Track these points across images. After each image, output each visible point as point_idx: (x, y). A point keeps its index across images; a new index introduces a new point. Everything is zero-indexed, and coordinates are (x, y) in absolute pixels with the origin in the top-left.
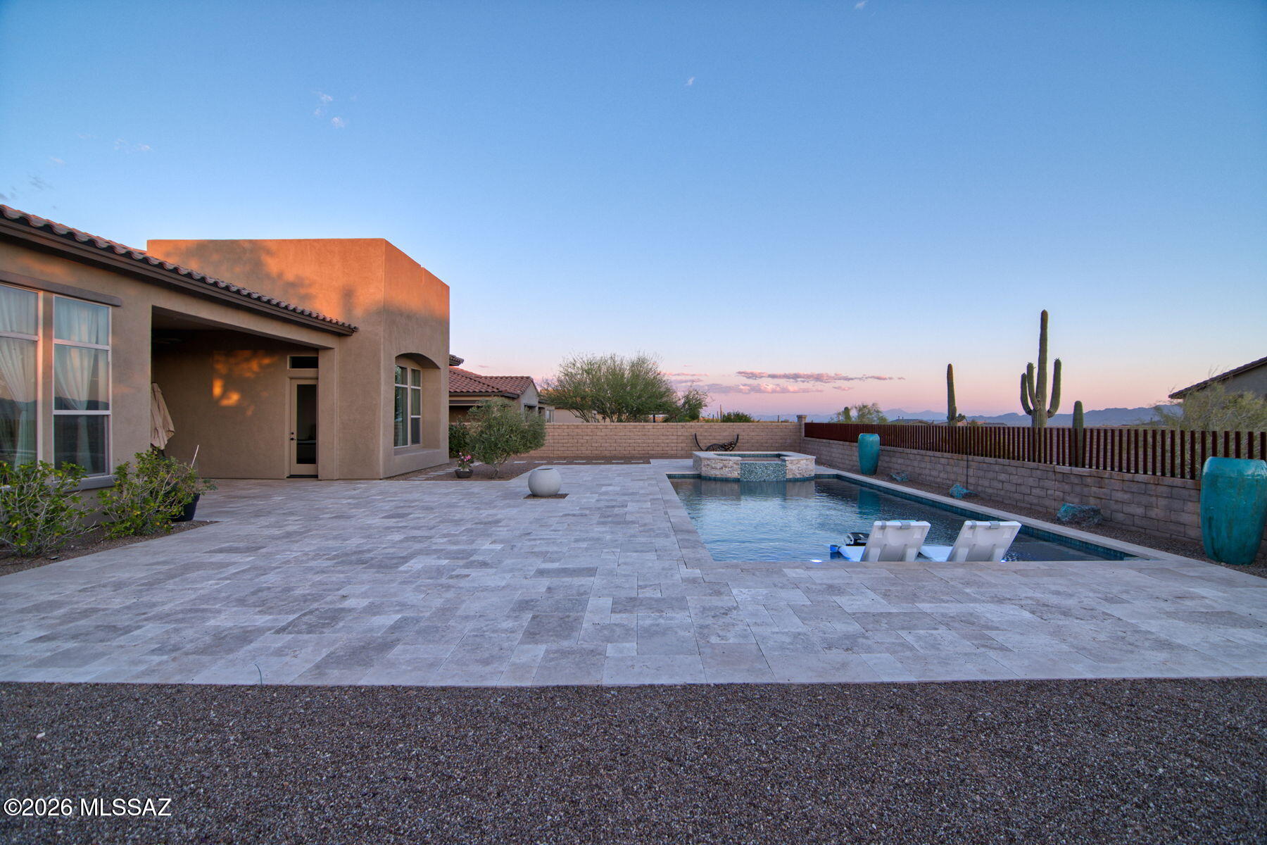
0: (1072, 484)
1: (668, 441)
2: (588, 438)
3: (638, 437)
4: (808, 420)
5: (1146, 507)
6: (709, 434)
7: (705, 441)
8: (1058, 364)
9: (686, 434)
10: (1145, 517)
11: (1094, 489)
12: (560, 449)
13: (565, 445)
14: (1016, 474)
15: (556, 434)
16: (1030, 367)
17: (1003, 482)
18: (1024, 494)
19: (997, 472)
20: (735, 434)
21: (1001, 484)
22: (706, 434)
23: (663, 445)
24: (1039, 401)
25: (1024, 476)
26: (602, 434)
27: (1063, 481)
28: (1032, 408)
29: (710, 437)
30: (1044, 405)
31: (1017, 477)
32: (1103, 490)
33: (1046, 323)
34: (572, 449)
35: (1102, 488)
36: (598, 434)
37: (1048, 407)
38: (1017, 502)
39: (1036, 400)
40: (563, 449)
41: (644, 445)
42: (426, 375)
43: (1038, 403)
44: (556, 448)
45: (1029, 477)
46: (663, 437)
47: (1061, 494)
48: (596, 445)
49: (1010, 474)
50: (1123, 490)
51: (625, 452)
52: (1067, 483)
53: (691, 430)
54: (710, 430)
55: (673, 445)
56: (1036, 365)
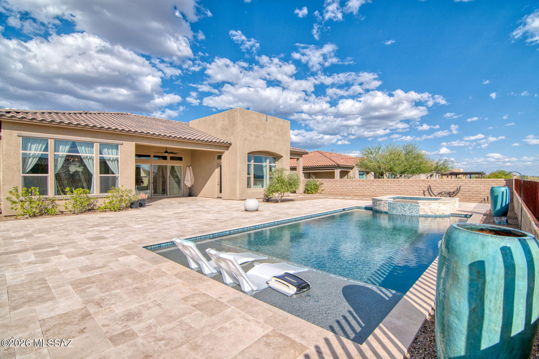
3: (396, 187)
6: (440, 185)
7: (438, 190)
9: (425, 185)
12: (355, 191)
15: (353, 184)
20: (459, 186)
22: (438, 185)
23: (410, 191)
26: (376, 184)
29: (441, 188)
34: (361, 192)
36: (374, 184)
40: (357, 191)
41: (399, 191)
44: (353, 191)
46: (410, 187)
48: (373, 190)
53: (428, 183)
54: (442, 183)
55: (416, 191)
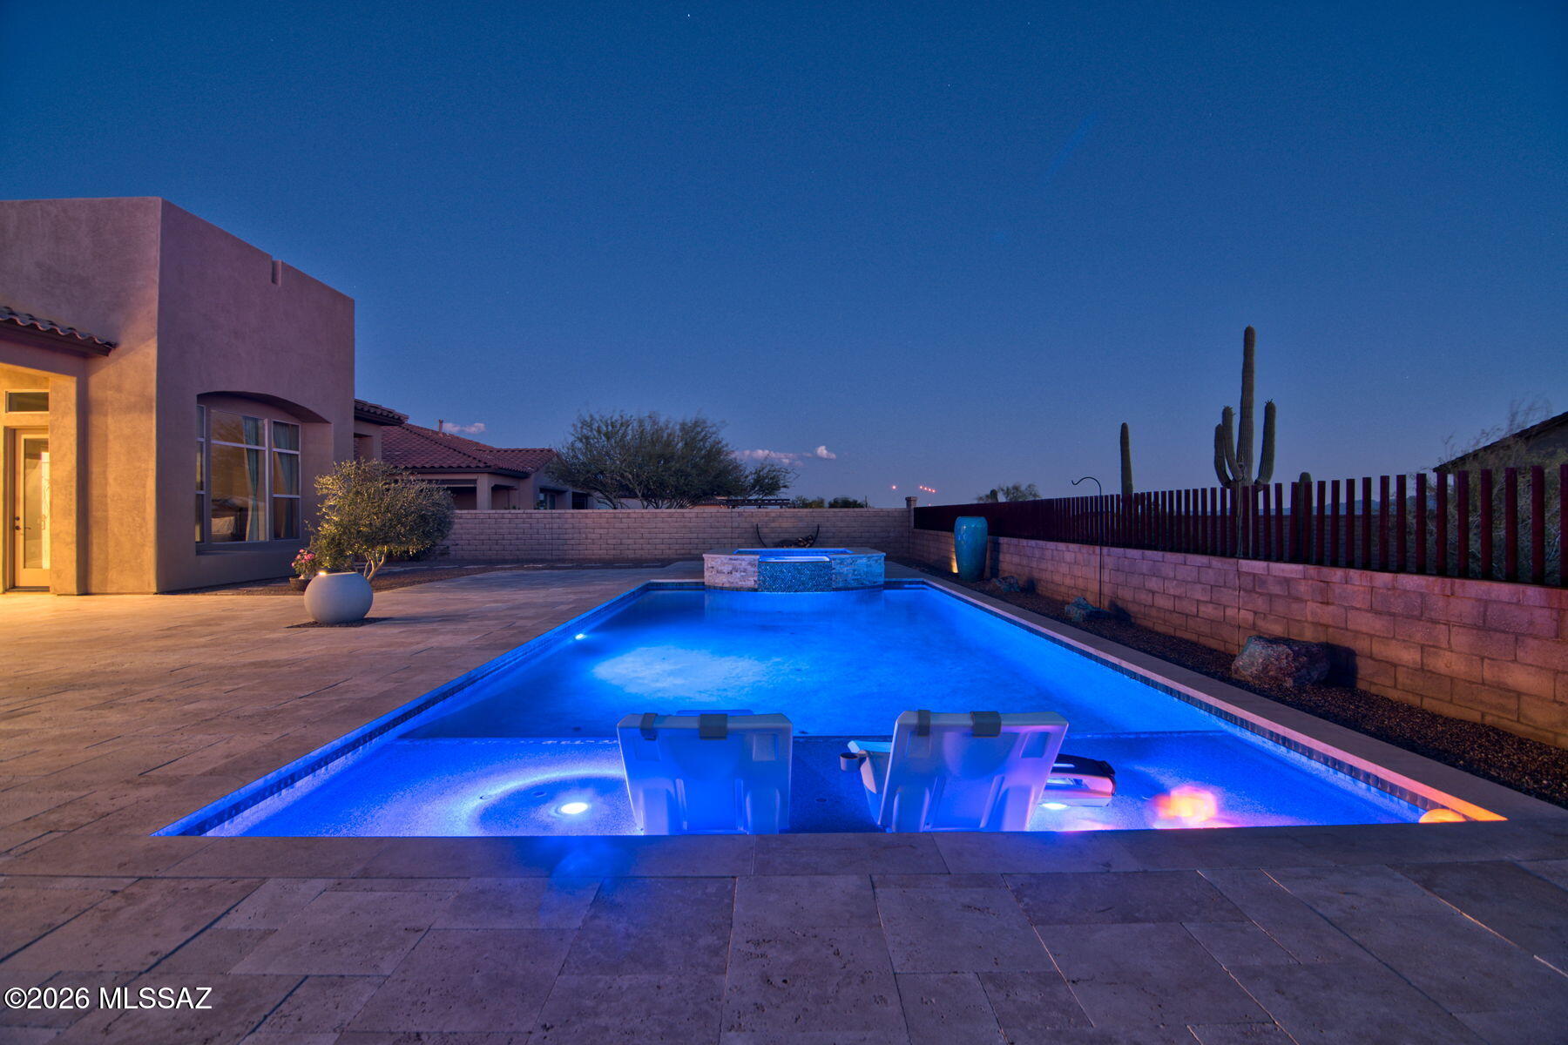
0: (1271, 597)
1: (718, 536)
2: (602, 531)
4: (920, 504)
5: (1422, 647)
6: (776, 525)
7: (773, 535)
8: (1270, 410)
9: (745, 525)
10: (1422, 670)
11: (1311, 606)
13: (568, 542)
14: (1175, 578)
15: (555, 526)
16: (1227, 414)
17: (1153, 593)
18: (1187, 615)
19: (1144, 575)
20: (816, 524)
21: (1151, 595)
22: (773, 525)
23: (711, 541)
24: (1241, 466)
25: (1187, 582)
26: (622, 526)
27: (1253, 590)
28: (1231, 478)
29: (779, 530)
30: (1249, 473)
31: (1175, 582)
32: (1331, 608)
33: (1252, 345)
35: (1328, 604)
36: (617, 525)
37: (1255, 476)
38: (1175, 629)
39: (1236, 464)
42: (308, 432)
43: (1239, 469)
45: (1195, 583)
47: (1250, 617)
48: (614, 541)
49: (1164, 579)
50: (1371, 609)
51: (656, 552)
52: (1261, 594)
54: (780, 519)
55: (726, 541)
56: (1236, 411)
